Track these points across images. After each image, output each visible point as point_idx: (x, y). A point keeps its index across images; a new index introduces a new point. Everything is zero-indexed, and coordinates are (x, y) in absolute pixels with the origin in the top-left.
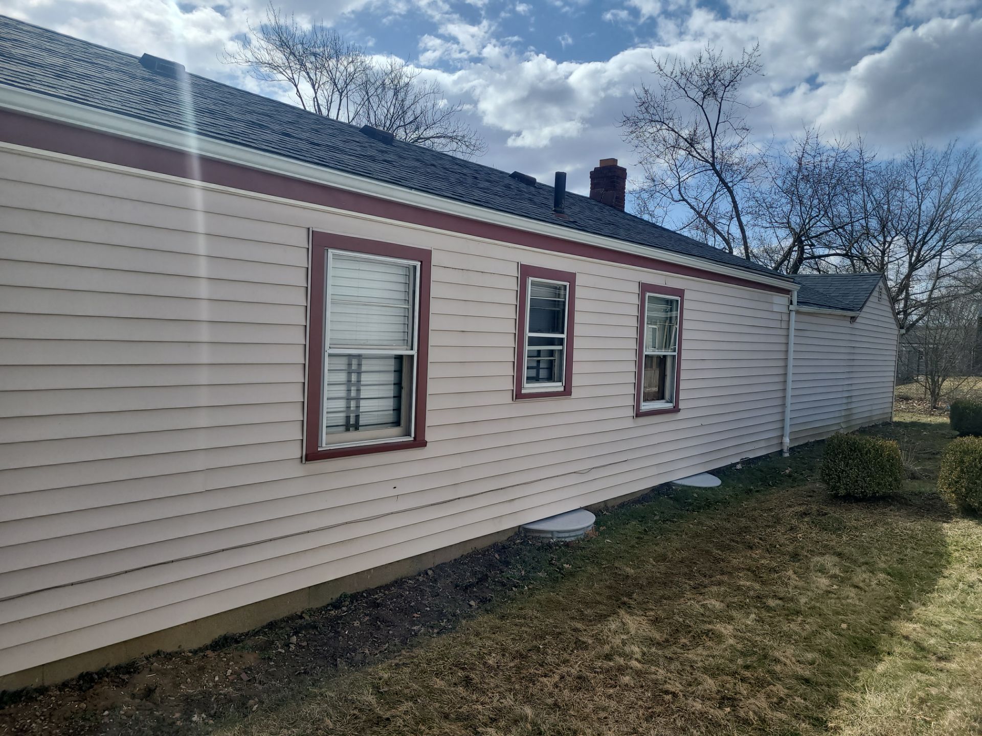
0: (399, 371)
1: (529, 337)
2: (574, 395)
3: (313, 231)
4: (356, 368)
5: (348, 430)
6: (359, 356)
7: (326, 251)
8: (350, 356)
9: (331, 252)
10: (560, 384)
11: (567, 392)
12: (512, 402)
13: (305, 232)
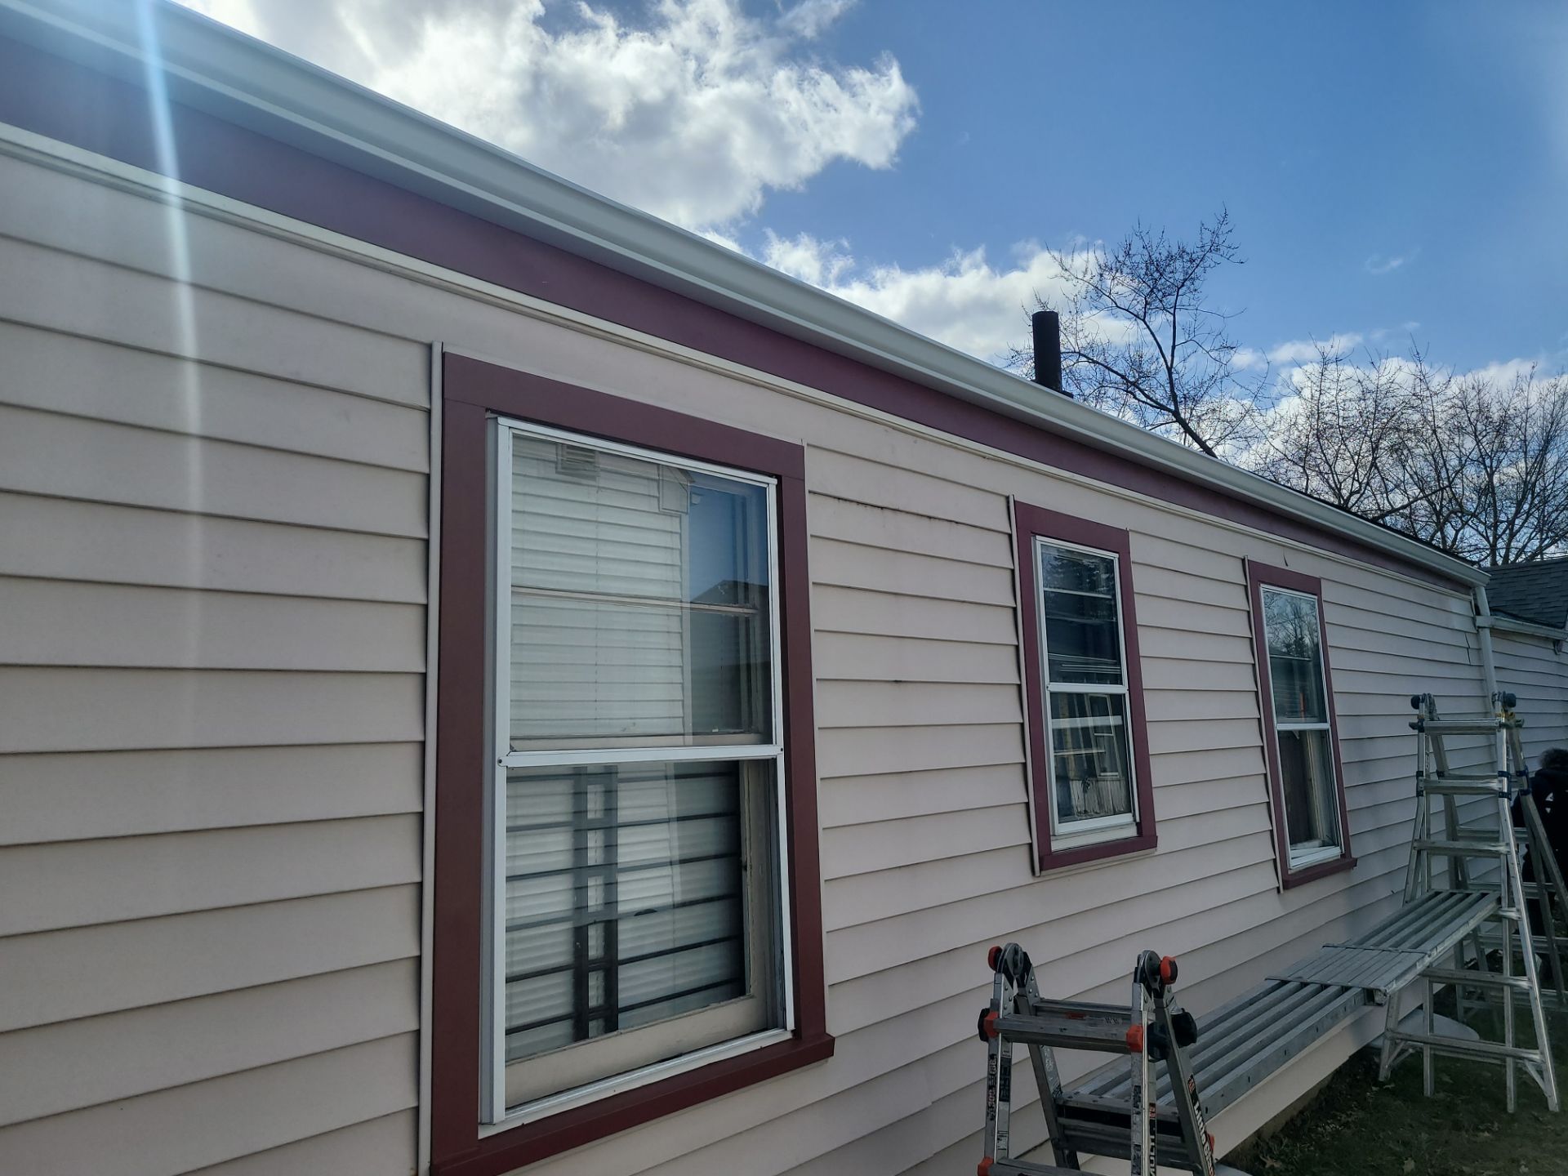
0: (731, 815)
1: (1052, 694)
2: (1163, 845)
3: (443, 355)
4: (599, 815)
5: (580, 1034)
6: (608, 775)
7: (490, 424)
8: (578, 775)
9: (506, 429)
10: (1127, 818)
11: (1145, 838)
12: (1031, 880)
13: (416, 356)
